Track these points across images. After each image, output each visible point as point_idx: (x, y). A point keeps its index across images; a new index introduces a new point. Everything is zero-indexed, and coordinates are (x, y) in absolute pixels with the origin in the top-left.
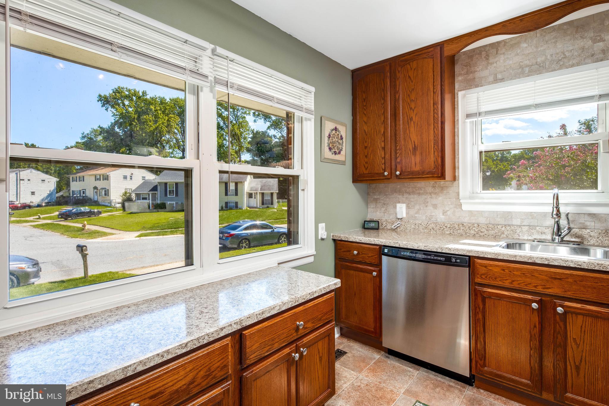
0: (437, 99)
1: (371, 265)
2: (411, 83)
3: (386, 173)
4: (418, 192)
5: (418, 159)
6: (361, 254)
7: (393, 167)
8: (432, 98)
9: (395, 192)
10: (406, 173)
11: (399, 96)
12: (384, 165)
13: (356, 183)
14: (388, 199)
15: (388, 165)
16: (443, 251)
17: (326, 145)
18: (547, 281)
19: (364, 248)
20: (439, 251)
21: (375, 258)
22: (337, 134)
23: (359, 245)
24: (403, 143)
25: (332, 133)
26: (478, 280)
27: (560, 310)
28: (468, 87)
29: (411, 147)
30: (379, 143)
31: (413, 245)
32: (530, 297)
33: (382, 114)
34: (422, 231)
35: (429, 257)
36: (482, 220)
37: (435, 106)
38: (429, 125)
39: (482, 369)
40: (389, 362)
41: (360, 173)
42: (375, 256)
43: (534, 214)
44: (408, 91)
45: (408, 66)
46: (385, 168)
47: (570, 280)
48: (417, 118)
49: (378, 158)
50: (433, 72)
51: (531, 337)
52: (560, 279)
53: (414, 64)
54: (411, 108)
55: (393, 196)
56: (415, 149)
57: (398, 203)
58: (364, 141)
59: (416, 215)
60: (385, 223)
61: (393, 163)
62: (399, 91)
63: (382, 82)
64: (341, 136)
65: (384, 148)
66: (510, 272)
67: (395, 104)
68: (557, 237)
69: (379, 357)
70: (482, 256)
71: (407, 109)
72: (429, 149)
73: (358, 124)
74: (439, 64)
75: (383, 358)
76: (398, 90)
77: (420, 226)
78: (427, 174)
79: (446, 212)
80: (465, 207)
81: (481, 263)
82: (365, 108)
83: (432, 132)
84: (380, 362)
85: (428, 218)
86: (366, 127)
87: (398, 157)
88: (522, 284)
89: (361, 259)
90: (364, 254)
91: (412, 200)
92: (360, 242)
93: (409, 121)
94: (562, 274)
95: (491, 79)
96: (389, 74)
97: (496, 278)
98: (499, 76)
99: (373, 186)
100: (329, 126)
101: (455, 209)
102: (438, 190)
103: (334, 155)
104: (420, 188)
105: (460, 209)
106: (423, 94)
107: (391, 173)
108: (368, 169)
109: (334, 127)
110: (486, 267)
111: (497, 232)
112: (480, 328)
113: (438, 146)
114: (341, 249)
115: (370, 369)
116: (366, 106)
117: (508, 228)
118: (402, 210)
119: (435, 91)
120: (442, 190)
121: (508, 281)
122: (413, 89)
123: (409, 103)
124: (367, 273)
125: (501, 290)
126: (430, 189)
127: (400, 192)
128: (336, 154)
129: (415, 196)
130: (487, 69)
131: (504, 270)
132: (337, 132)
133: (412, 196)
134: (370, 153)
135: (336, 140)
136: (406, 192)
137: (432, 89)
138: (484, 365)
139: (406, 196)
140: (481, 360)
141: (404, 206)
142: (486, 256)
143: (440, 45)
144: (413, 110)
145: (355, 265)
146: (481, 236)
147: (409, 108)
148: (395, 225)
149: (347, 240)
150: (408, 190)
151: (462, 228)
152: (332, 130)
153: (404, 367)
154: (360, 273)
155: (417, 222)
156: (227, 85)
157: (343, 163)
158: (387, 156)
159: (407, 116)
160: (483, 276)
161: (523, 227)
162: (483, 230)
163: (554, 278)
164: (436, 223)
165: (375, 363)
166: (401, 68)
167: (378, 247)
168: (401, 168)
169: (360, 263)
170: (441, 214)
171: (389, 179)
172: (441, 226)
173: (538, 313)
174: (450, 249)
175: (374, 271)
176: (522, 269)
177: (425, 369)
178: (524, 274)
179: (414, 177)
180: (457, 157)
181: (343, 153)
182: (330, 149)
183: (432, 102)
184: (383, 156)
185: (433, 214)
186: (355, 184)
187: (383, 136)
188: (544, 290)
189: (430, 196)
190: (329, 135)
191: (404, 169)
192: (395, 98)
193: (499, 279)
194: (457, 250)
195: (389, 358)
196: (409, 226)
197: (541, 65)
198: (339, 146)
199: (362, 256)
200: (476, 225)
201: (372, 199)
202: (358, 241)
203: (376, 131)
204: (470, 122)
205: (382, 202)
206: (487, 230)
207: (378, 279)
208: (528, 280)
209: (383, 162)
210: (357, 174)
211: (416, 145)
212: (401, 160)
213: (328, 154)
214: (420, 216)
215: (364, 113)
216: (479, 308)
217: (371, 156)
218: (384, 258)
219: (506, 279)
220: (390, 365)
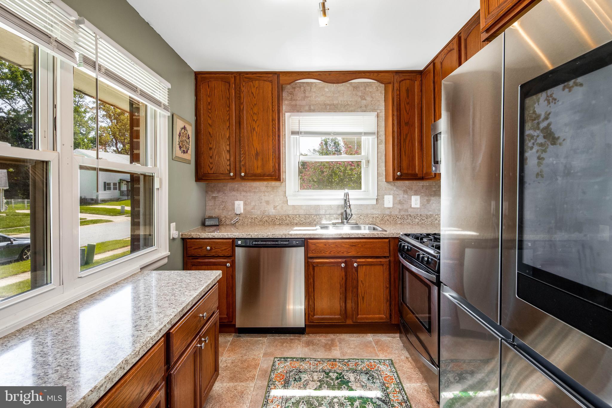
0: (275, 117)
1: (224, 257)
2: (254, 99)
3: (232, 174)
4: (254, 190)
5: (260, 163)
6: (214, 248)
7: (238, 169)
8: (271, 114)
9: (234, 191)
10: (249, 175)
11: (243, 107)
12: (229, 166)
13: (199, 182)
14: (226, 197)
15: (232, 166)
16: (286, 237)
17: (177, 143)
18: (349, 248)
19: (217, 243)
20: (284, 237)
21: (229, 250)
22: (185, 133)
23: (212, 240)
24: (247, 148)
25: (182, 132)
26: (310, 255)
27: (355, 265)
28: (292, 111)
29: (253, 152)
30: (224, 146)
31: (263, 235)
32: (340, 260)
33: (227, 120)
34: (258, 223)
35: (277, 243)
36: (302, 212)
37: (274, 122)
38: (268, 136)
39: (312, 318)
40: (242, 339)
41: (205, 173)
42: (229, 249)
43: (332, 206)
44: (252, 106)
45: (251, 83)
46: (230, 169)
47: (360, 245)
48: (259, 129)
49: (223, 160)
50: (272, 94)
51: (341, 286)
52: (355, 246)
53: (257, 83)
54: (254, 120)
55: (231, 194)
56: (257, 155)
57: (236, 201)
58: (209, 143)
59: (252, 211)
60: (224, 219)
61: (238, 166)
62: (243, 103)
63: (227, 91)
64: (188, 135)
65: (230, 151)
66: (329, 245)
67: (240, 114)
68: (345, 221)
69: (231, 339)
70: (313, 237)
71: (250, 120)
72: (268, 156)
73: (202, 125)
74: (277, 89)
75: (236, 338)
76: (242, 101)
77: (256, 219)
78: (268, 176)
79: (276, 207)
80: (290, 203)
81: (312, 243)
82: (209, 111)
83: (271, 143)
84: (234, 342)
85: (262, 213)
86: (211, 129)
87: (243, 160)
88: (336, 253)
89: (214, 254)
90: (217, 248)
91: (249, 197)
92: (214, 237)
93: (252, 130)
94: (356, 242)
95: (307, 108)
96: (234, 86)
97: (321, 252)
98: (312, 108)
99: (212, 185)
100: (179, 124)
101: (283, 204)
102: (270, 189)
103: (183, 154)
104: (256, 188)
105: (286, 205)
106: (264, 110)
107: (235, 174)
108: (213, 169)
109: (183, 126)
110: (315, 244)
111: (311, 220)
112: (311, 290)
113: (276, 154)
114: (192, 247)
115: (229, 350)
116: (210, 109)
117: (318, 216)
118: (239, 206)
119: (273, 110)
120: (273, 189)
121: (328, 252)
122: (255, 104)
123: (252, 115)
124: (220, 265)
125: (323, 259)
126: (263, 189)
127: (237, 191)
128: (184, 153)
129: (251, 194)
130: (304, 100)
131: (325, 245)
132: (186, 131)
133: (249, 194)
134: (215, 155)
135: (185, 139)
136: (243, 191)
137: (271, 108)
138: (314, 315)
139: (243, 194)
140: (312, 312)
141: (241, 203)
142: (315, 237)
143: (277, 74)
144: (256, 122)
145: (207, 260)
146: (301, 224)
147: (252, 120)
148: (234, 220)
149: (198, 237)
150: (245, 189)
151: (288, 219)
152: (182, 129)
153: (255, 338)
154: (213, 266)
155: (253, 216)
156: (95, 66)
157: (188, 162)
158: (232, 159)
159: (250, 126)
160: (313, 252)
161: (326, 216)
162: (303, 219)
163: (353, 245)
164: (269, 216)
165: (231, 344)
166: (245, 83)
167: (231, 240)
168: (246, 170)
169: (213, 257)
170: (273, 209)
171: (234, 179)
172: (273, 219)
173: (344, 269)
174: (291, 235)
175: (228, 262)
176: (335, 243)
177: (271, 335)
178: (337, 245)
179: (257, 178)
180: (285, 163)
181: (189, 152)
182: (180, 147)
183: (271, 118)
184: (228, 158)
185: (266, 209)
186: (197, 182)
187: (228, 140)
188: (347, 254)
189: (264, 194)
190: (180, 134)
191: (247, 171)
192: (240, 108)
193: (323, 252)
194: (297, 235)
195: (240, 336)
196: (246, 220)
197: (336, 106)
198: (187, 145)
199: (215, 250)
200: (298, 216)
201: (210, 198)
202: (210, 237)
203: (221, 135)
204: (294, 138)
205: (221, 200)
206: (305, 219)
207: (231, 269)
208: (339, 249)
209: (228, 163)
210: (201, 174)
211: (258, 151)
212: (245, 163)
213: (178, 153)
214: (256, 211)
215: (208, 116)
216: (311, 275)
217: (216, 158)
218: (237, 249)
219: (327, 251)
220: (243, 342)
